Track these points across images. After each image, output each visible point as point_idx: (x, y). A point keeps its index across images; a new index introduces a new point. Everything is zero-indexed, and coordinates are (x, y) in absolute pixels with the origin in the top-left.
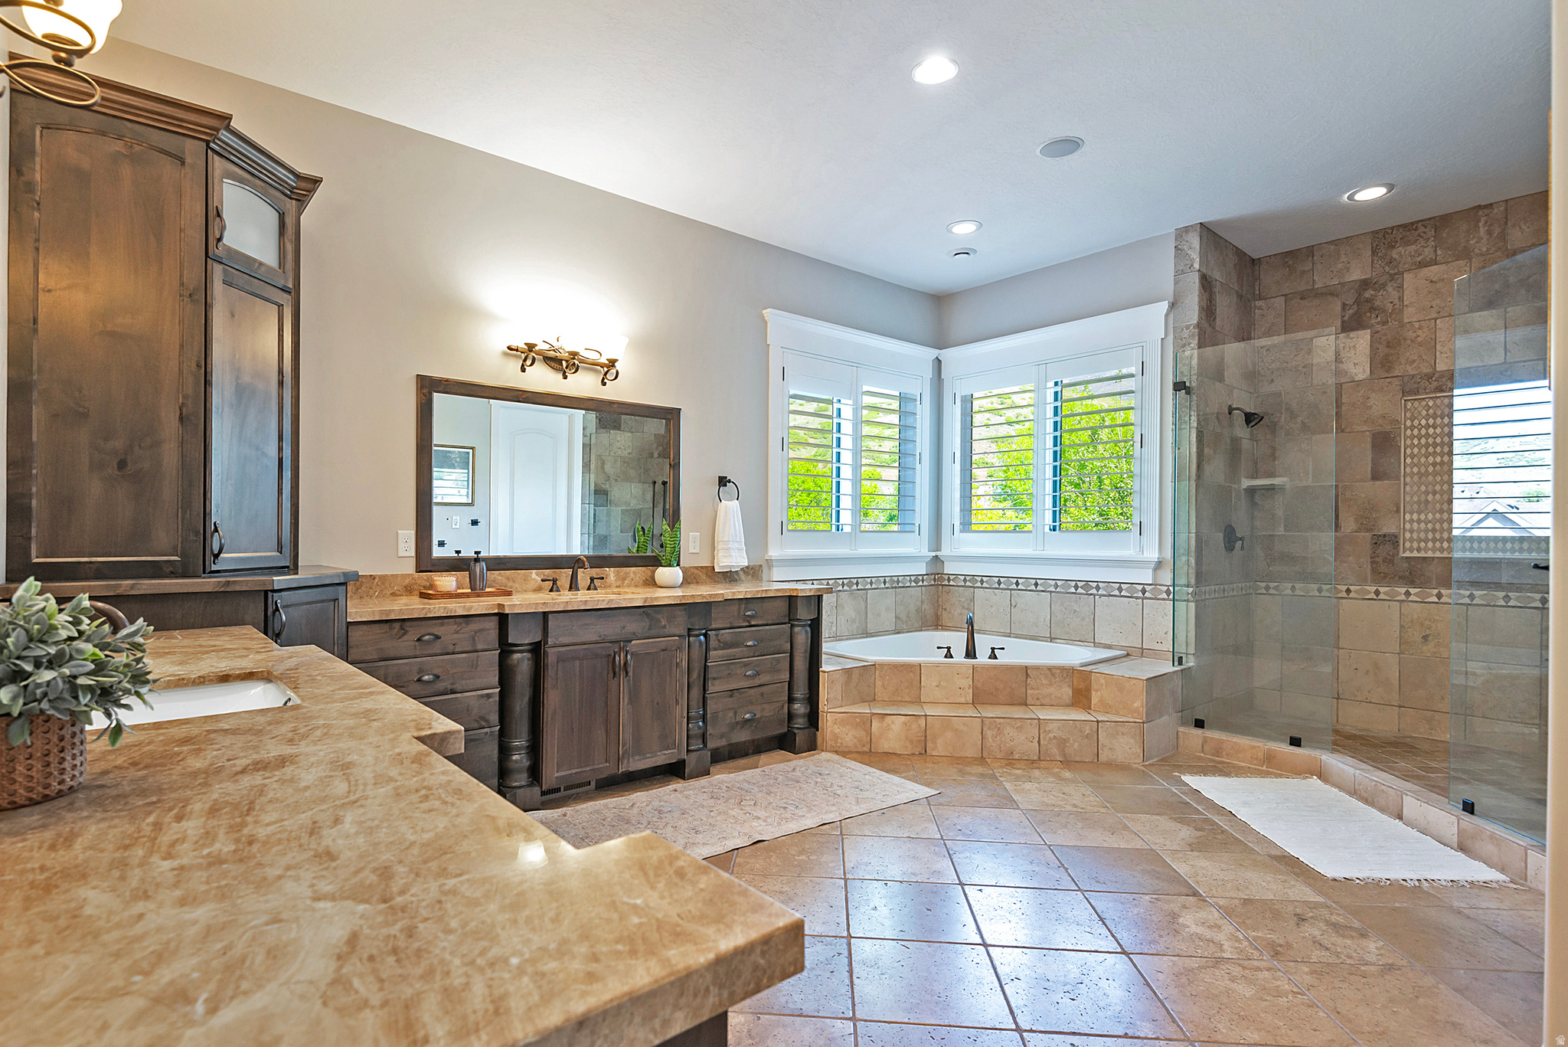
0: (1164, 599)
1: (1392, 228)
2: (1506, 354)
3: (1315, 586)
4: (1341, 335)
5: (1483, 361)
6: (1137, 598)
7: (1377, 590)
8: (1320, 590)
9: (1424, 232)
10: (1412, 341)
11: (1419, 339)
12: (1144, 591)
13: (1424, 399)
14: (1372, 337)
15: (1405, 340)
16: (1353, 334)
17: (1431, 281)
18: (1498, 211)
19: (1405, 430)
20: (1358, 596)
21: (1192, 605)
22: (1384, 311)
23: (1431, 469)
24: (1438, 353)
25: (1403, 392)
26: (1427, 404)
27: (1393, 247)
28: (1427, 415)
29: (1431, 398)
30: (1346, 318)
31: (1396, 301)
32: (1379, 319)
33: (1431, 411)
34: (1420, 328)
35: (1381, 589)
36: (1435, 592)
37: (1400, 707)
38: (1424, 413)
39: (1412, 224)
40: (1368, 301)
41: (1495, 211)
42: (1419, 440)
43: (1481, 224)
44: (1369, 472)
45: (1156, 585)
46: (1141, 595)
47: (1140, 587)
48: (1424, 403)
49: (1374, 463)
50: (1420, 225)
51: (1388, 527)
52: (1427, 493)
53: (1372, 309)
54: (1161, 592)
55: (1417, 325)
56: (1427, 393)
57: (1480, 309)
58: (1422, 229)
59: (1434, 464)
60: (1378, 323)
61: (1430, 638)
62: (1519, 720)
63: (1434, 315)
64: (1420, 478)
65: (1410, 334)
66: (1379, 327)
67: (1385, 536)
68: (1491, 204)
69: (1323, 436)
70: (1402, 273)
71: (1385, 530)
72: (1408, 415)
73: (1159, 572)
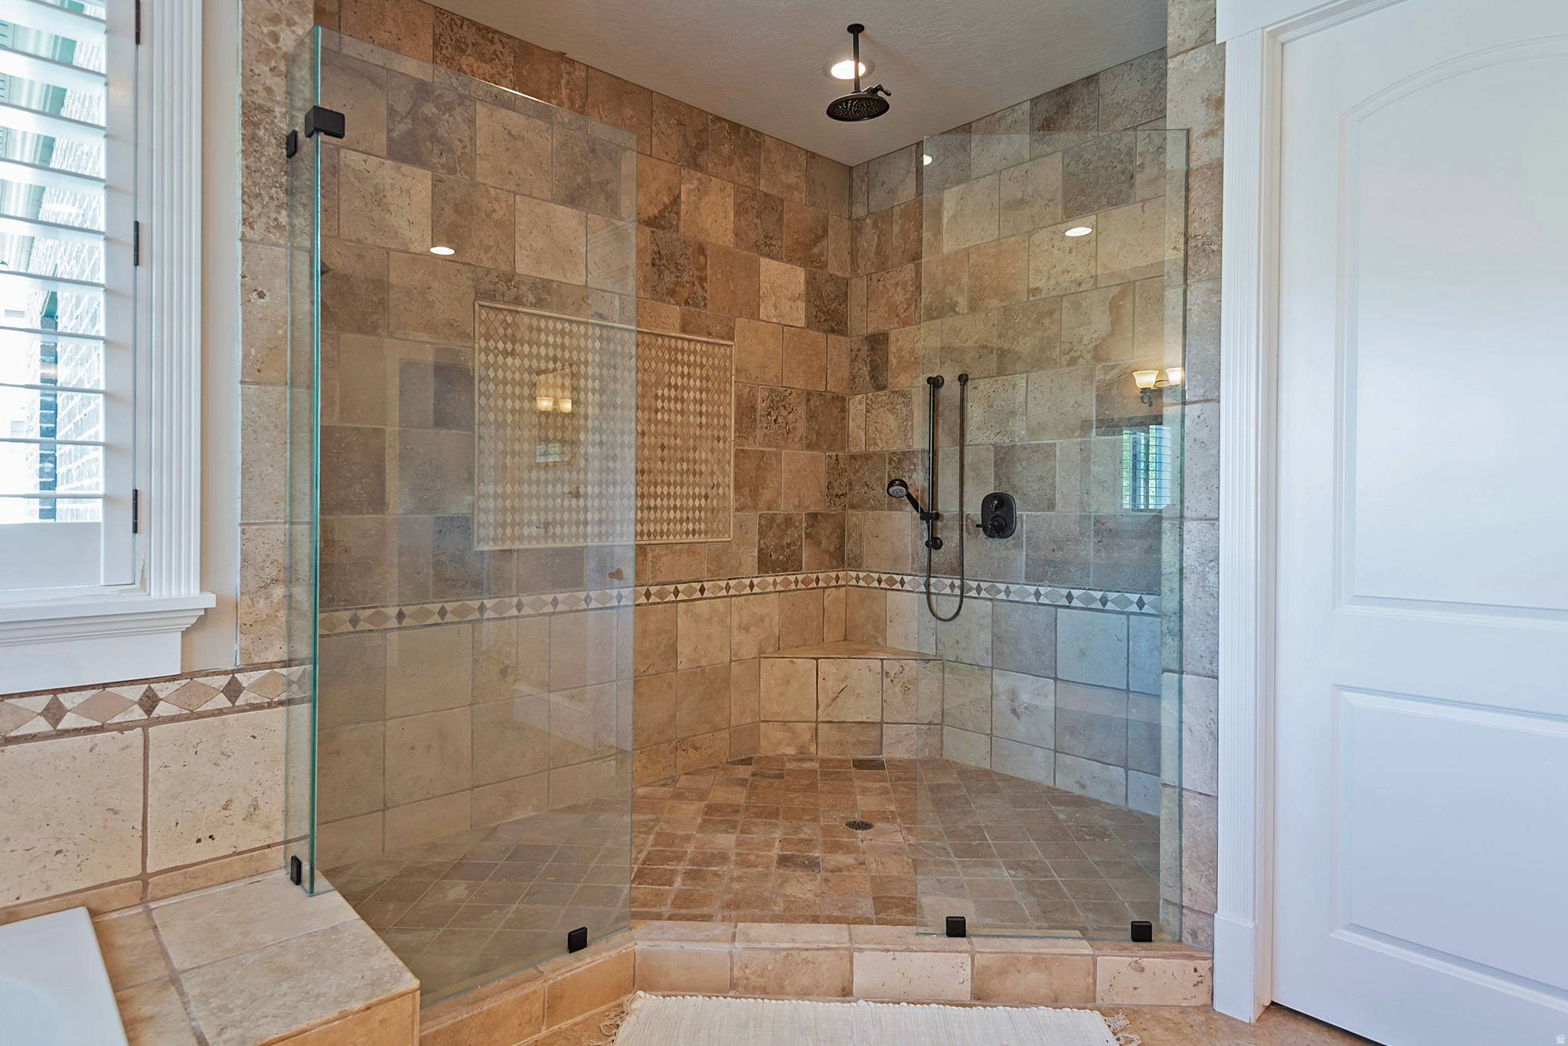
0: (220, 712)
1: (463, 19)
2: (587, 276)
3: (346, 615)
4: (388, 163)
5: (565, 276)
6: (122, 728)
7: (443, 608)
8: (354, 621)
9: (501, 52)
10: (487, 215)
11: (496, 216)
12: (149, 702)
13: (501, 310)
14: (434, 186)
15: (478, 208)
16: (406, 168)
17: (509, 133)
18: (579, 74)
19: (480, 353)
20: (415, 623)
21: (303, 711)
22: (451, 150)
23: (509, 418)
24: (517, 246)
25: (476, 292)
26: (505, 320)
27: (463, 52)
28: (505, 335)
29: (510, 311)
30: (395, 135)
31: (467, 142)
32: (444, 160)
33: (509, 331)
34: (497, 199)
35: (449, 607)
36: (515, 600)
37: (473, 788)
38: (501, 331)
39: (487, 29)
40: (429, 121)
41: (577, 73)
42: (496, 372)
43: (563, 82)
44: (431, 413)
45: (192, 675)
46: (138, 714)
47: (136, 693)
48: (501, 316)
49: (438, 398)
50: (496, 37)
51: (457, 505)
52: (504, 453)
53: (434, 138)
54: (209, 693)
55: (493, 192)
56: (506, 303)
57: (563, 203)
58: (498, 46)
59: (513, 411)
60: (443, 166)
61: (510, 670)
62: (599, 756)
63: (513, 188)
64: (496, 430)
65: (484, 203)
66: (443, 174)
67: (452, 518)
68: (573, 61)
69: (360, 336)
70: (474, 100)
71: (454, 510)
72: (483, 330)
73: (198, 637)
